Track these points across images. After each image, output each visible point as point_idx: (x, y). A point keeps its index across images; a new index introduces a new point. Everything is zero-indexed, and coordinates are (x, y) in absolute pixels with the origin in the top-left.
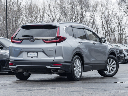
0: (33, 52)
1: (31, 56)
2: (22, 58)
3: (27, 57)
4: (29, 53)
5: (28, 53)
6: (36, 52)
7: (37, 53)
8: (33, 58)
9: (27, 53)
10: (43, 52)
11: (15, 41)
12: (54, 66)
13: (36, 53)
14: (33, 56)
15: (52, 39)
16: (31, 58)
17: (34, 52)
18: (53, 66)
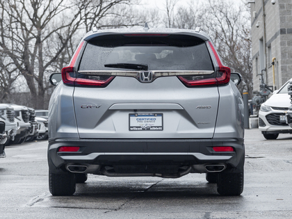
0: (147, 113)
1: (144, 124)
2: (114, 132)
3: (130, 127)
4: (134, 115)
5: (130, 115)
6: (159, 112)
7: (162, 115)
8: (148, 129)
9: (127, 115)
10: (183, 112)
11: (79, 80)
12: (214, 152)
13: (159, 115)
14: (149, 124)
15: (206, 76)
16: (143, 129)
17: (151, 113)
18: (213, 154)
